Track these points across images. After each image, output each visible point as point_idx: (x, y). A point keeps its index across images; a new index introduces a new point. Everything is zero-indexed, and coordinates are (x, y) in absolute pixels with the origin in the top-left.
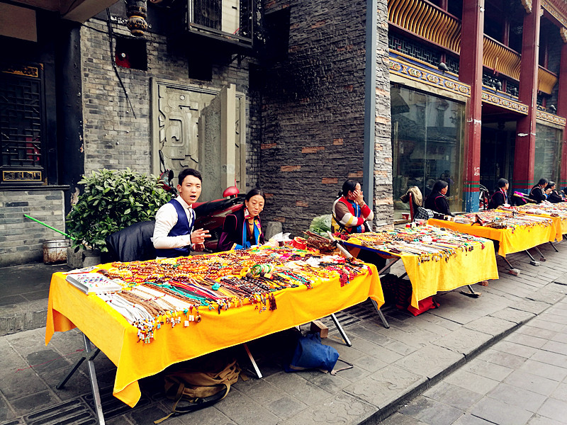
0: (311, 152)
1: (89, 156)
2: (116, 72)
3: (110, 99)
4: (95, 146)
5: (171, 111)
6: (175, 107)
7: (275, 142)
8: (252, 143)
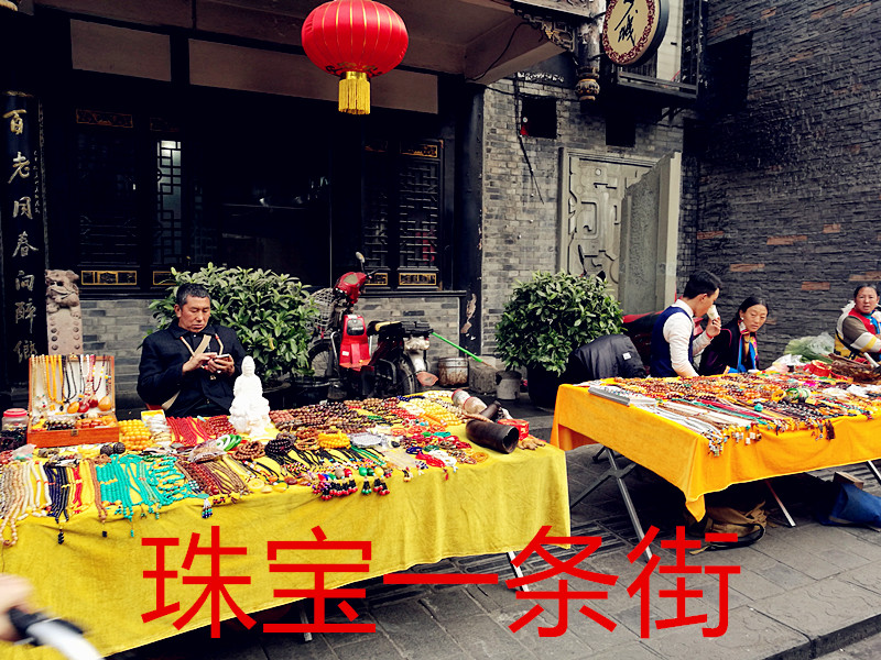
0: (783, 243)
1: (488, 255)
2: (521, 143)
3: (513, 179)
4: (494, 241)
5: (584, 191)
6: (589, 186)
7: (721, 229)
8: (685, 232)
